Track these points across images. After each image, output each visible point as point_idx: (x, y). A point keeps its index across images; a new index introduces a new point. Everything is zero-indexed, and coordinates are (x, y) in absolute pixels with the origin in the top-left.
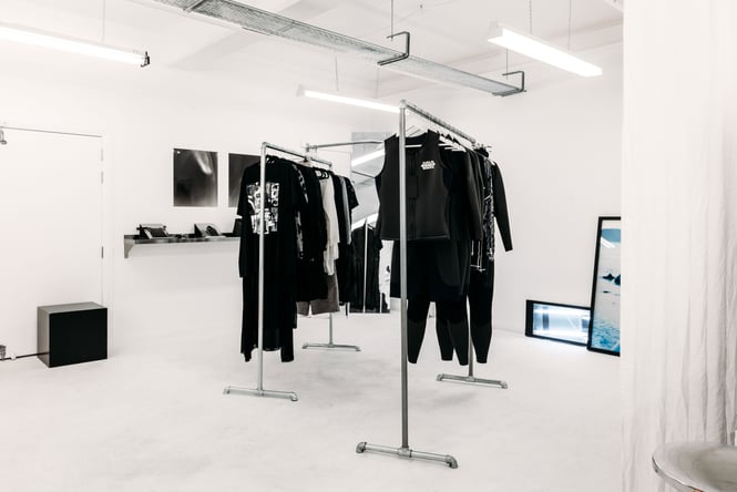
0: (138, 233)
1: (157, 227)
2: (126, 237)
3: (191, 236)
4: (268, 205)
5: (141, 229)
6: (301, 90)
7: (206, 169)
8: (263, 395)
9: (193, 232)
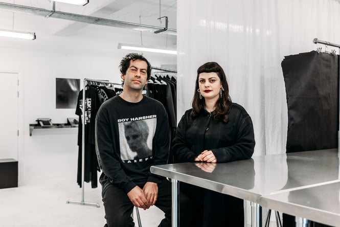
0: (37, 123)
1: (46, 120)
2: (31, 125)
3: (66, 125)
4: (86, 109)
5: (38, 121)
6: (119, 46)
7: (74, 88)
8: (84, 204)
9: (67, 123)
